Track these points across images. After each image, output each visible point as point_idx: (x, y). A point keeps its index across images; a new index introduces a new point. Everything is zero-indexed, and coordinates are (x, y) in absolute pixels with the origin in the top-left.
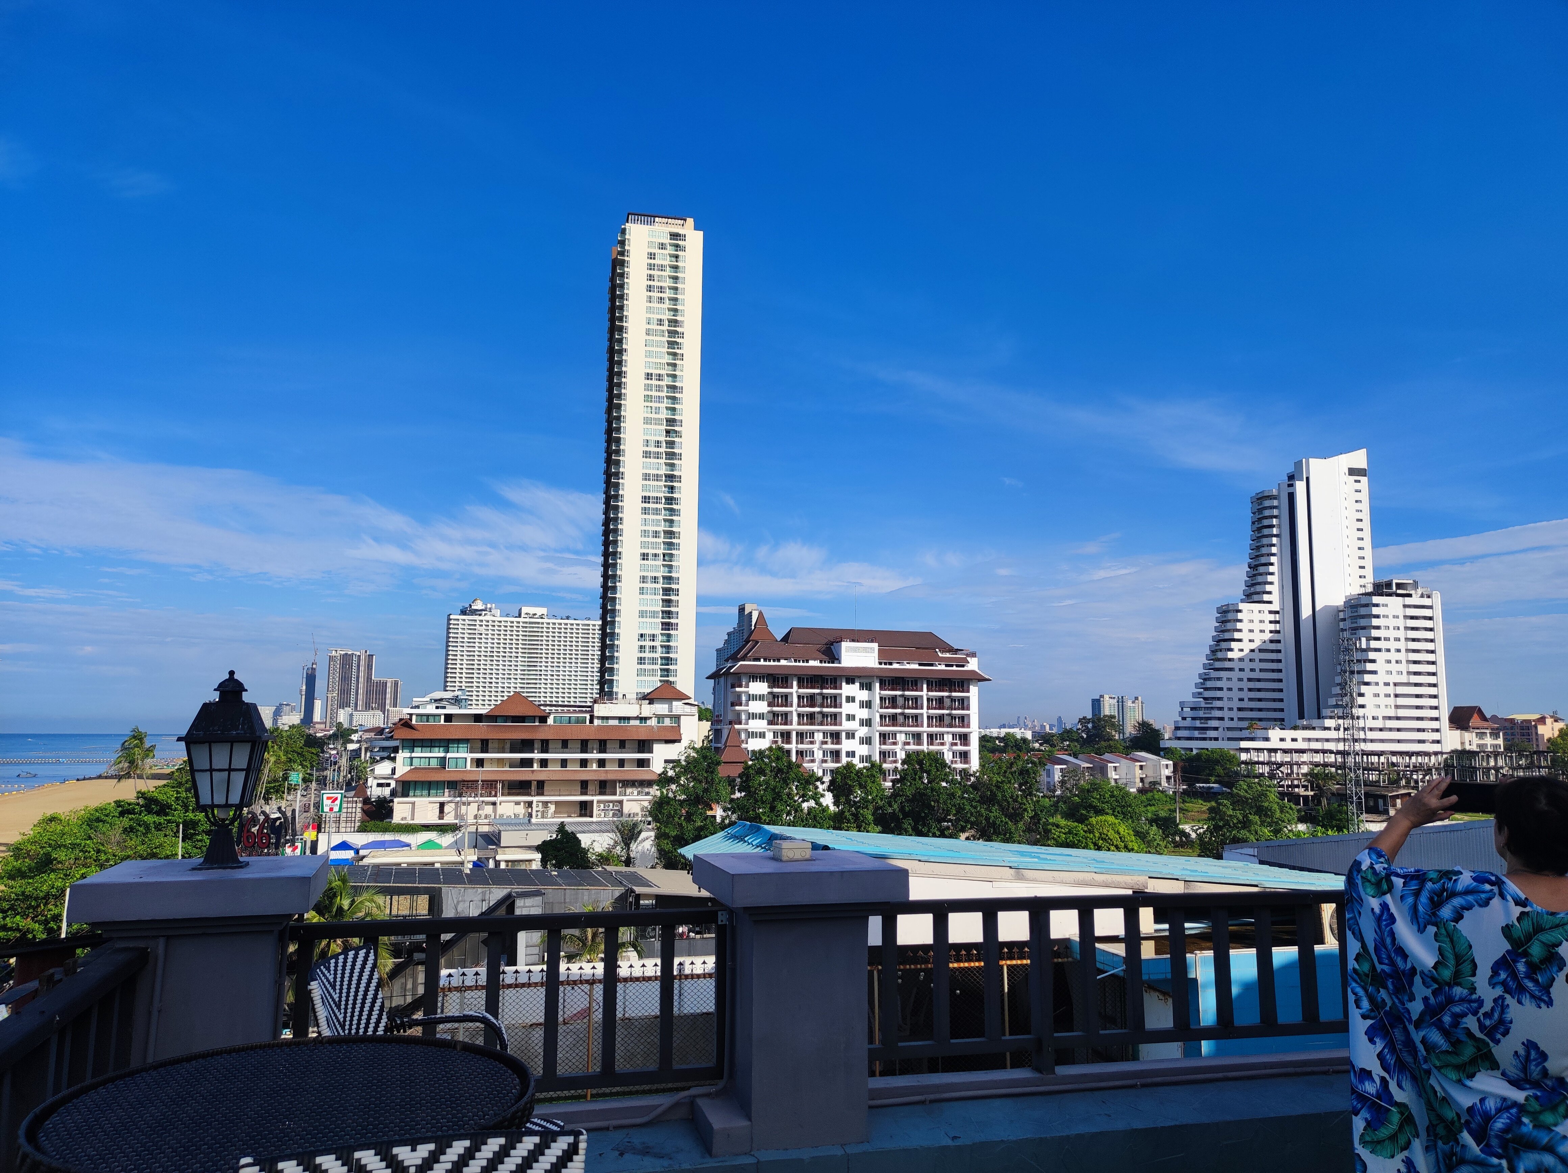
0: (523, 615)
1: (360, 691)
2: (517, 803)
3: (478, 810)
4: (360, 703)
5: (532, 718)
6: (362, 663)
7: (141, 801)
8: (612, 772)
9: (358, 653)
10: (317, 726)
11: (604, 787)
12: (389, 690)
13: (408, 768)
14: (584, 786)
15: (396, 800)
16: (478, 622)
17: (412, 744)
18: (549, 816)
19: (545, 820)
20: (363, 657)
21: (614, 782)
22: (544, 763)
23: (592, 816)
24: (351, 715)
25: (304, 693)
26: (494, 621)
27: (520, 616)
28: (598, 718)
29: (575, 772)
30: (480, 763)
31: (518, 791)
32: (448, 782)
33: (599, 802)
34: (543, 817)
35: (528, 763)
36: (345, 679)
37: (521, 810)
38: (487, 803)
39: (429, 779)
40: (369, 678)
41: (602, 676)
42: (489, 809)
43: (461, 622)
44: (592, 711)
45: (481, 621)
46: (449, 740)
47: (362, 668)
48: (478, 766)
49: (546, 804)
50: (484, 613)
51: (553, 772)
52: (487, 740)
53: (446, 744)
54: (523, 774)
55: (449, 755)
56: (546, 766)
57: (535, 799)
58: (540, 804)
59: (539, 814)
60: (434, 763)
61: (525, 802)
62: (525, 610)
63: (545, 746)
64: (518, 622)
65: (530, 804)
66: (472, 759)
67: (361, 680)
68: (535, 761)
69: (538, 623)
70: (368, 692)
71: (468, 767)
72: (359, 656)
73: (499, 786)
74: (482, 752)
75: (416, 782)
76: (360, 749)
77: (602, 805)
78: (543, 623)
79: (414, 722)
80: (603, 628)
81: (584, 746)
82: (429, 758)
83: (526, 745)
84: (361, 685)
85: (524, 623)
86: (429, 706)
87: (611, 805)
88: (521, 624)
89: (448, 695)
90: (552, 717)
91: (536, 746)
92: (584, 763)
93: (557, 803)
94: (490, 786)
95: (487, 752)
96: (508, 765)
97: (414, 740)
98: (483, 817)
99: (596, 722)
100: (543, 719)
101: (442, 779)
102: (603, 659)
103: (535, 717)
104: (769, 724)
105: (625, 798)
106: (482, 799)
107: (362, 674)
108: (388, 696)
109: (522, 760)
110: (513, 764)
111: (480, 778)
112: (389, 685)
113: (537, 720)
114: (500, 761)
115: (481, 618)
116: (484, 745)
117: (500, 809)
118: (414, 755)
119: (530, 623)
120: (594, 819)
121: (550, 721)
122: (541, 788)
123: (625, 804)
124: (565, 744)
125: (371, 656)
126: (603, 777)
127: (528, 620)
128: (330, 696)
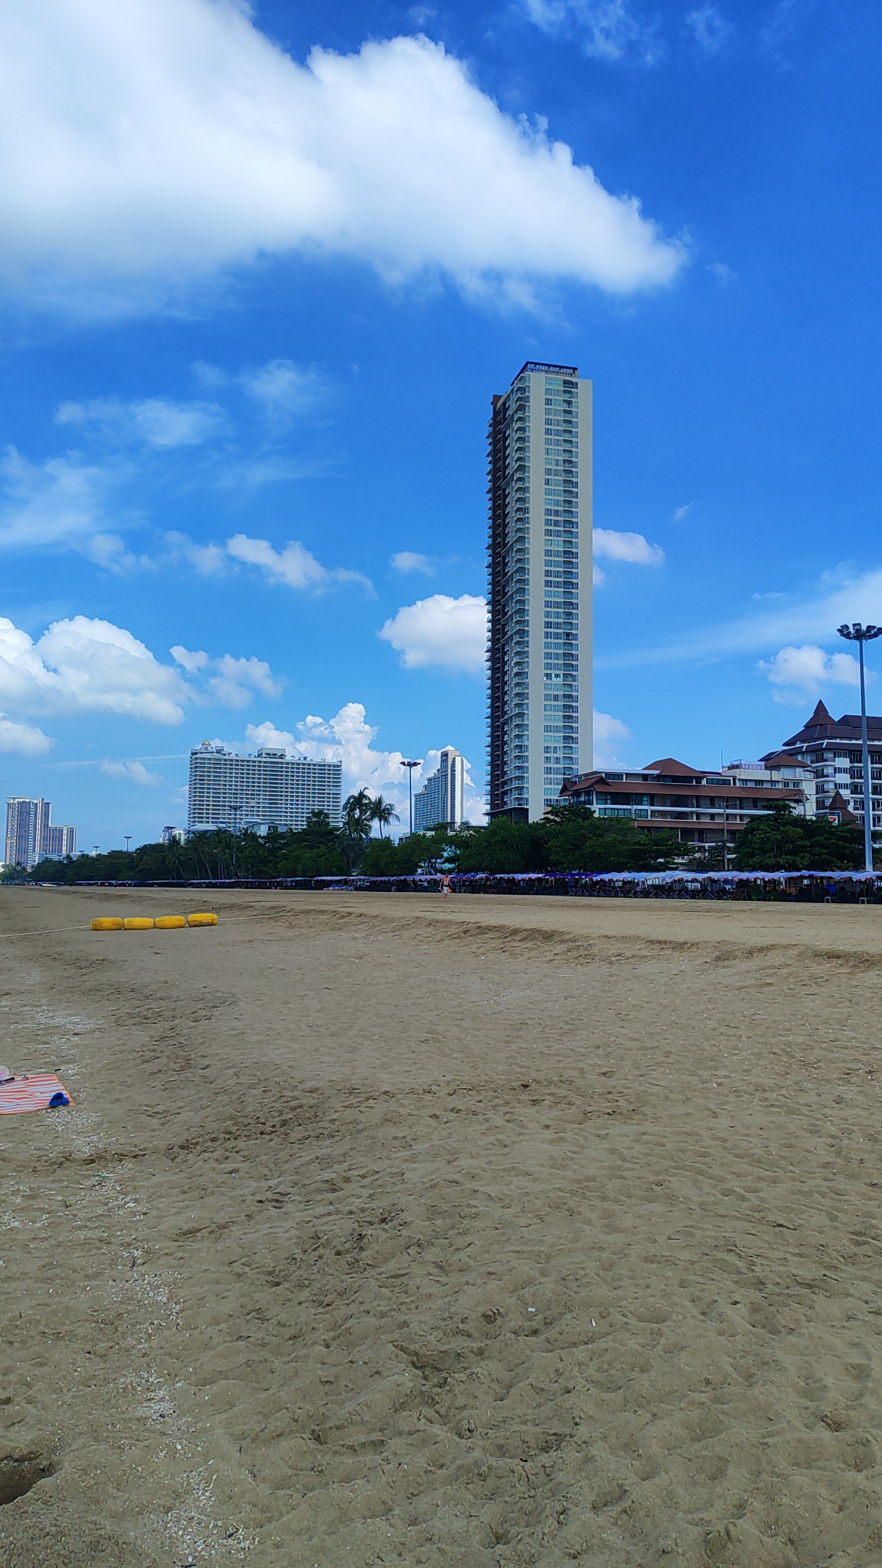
0: (264, 755)
1: (38, 838)
4: (37, 849)
5: (690, 779)
6: (39, 810)
9: (35, 801)
12: (65, 837)
16: (223, 761)
20: (40, 805)
22: (698, 816)
28: (740, 781)
36: (23, 825)
40: (46, 825)
43: (207, 761)
45: (226, 760)
47: (39, 816)
52: (653, 795)
63: (699, 801)
67: (38, 825)
69: (279, 763)
70: (45, 839)
72: (36, 804)
78: (282, 763)
81: (727, 803)
83: (679, 801)
84: (38, 832)
85: (265, 762)
88: (263, 764)
91: (690, 801)
96: (669, 817)
99: (738, 784)
104: (852, 793)
107: (39, 821)
108: (64, 843)
112: (65, 832)
114: (664, 814)
115: (226, 757)
119: (271, 763)
122: (701, 835)
124: (712, 801)
125: (47, 804)
127: (268, 760)
128: (9, 842)
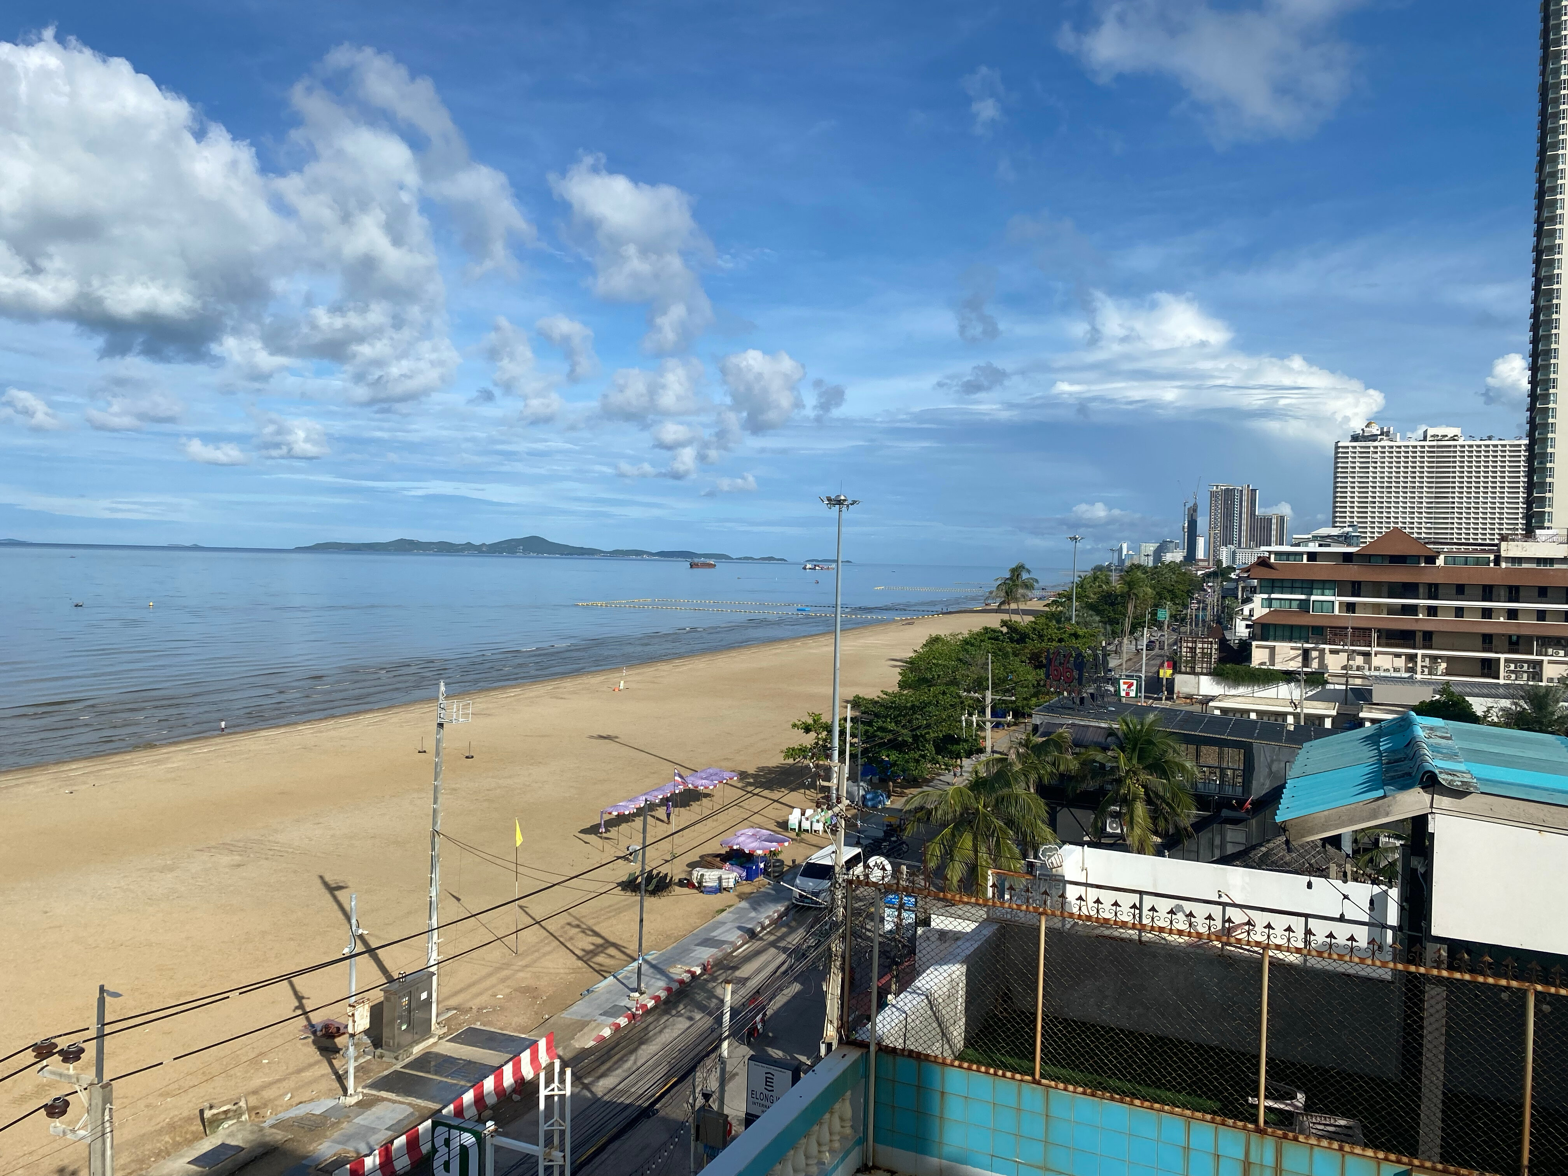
0: (1429, 438)
1: (1244, 528)
2: (1398, 655)
3: (1348, 660)
4: (1243, 540)
5: (1416, 559)
6: (1245, 498)
7: (1005, 630)
8: (1527, 625)
9: (1240, 488)
10: (1201, 563)
11: (1515, 644)
12: (1274, 527)
13: (1267, 610)
14: (1487, 641)
15: (1254, 643)
16: (1372, 449)
17: (1271, 585)
18: (1439, 673)
19: (1433, 677)
20: (1245, 492)
21: (1529, 639)
22: (1432, 611)
23: (1498, 678)
24: (1234, 553)
25: (1186, 530)
26: (1392, 447)
27: (1425, 439)
28: (1508, 559)
29: (1473, 623)
30: (1350, 607)
31: (1397, 641)
32: (1313, 627)
33: (1507, 661)
34: (1430, 674)
35: (1412, 610)
36: (1228, 515)
37: (1401, 662)
38: (1360, 653)
39: (1290, 623)
40: (1252, 514)
41: (1529, 508)
42: (1359, 660)
43: (1350, 449)
44: (1499, 550)
45: (1376, 447)
46: (1313, 581)
47: (1244, 504)
48: (1348, 611)
49: (1434, 659)
50: (1379, 437)
51: (1445, 622)
52: (1359, 583)
53: (1309, 586)
54: (1404, 622)
55: (1313, 598)
56: (1435, 615)
57: (1420, 652)
58: (1427, 660)
59: (1426, 670)
60: (1295, 606)
61: (1406, 655)
62: (1431, 432)
63: (1433, 591)
64: (1423, 447)
65: (1412, 658)
66: (1341, 603)
67: (1244, 516)
68: (1420, 610)
69: (1450, 446)
70: (1252, 529)
71: (1337, 612)
72: (1242, 491)
73: (1375, 636)
74: (1353, 595)
75: (1275, 625)
76: (1237, 588)
77: (1512, 667)
78: (1455, 446)
79: (1272, 560)
80: (1530, 448)
81: (1488, 593)
82: (1291, 600)
83: (1409, 589)
84: (1244, 522)
85: (1430, 447)
86: (1311, 544)
87: (1526, 665)
88: (1427, 449)
89: (1335, 532)
90: (1442, 557)
91: (1421, 590)
92: (1487, 613)
93: (1449, 659)
94: (1362, 635)
95: (1359, 596)
96: (1385, 611)
97: (1273, 580)
98: (1355, 668)
99: (1504, 565)
100: (1431, 559)
101: (1306, 624)
102: (1530, 487)
103: (1419, 557)
105: (1546, 659)
106: (1351, 648)
107: (1244, 510)
108: (1274, 533)
109: (1404, 606)
110: (1391, 610)
111: (1350, 624)
112: (1274, 521)
113: (1422, 560)
114: (1377, 607)
115: (1376, 444)
116: (1356, 588)
117: (1376, 661)
118: (1273, 596)
119: (1438, 447)
120: (1501, 681)
121: (1440, 561)
122: (1428, 639)
123: (1545, 665)
124: (1460, 591)
125: (1254, 491)
126: (1513, 631)
127: (1434, 443)
128: (1212, 533)
